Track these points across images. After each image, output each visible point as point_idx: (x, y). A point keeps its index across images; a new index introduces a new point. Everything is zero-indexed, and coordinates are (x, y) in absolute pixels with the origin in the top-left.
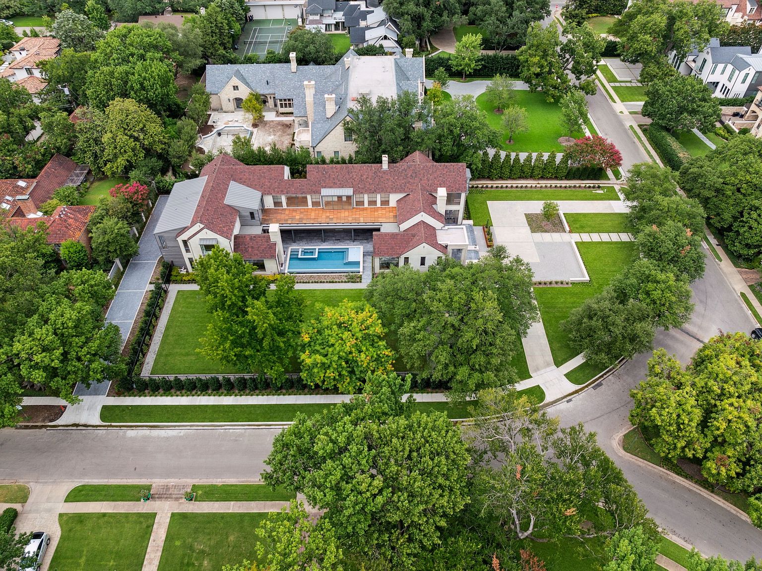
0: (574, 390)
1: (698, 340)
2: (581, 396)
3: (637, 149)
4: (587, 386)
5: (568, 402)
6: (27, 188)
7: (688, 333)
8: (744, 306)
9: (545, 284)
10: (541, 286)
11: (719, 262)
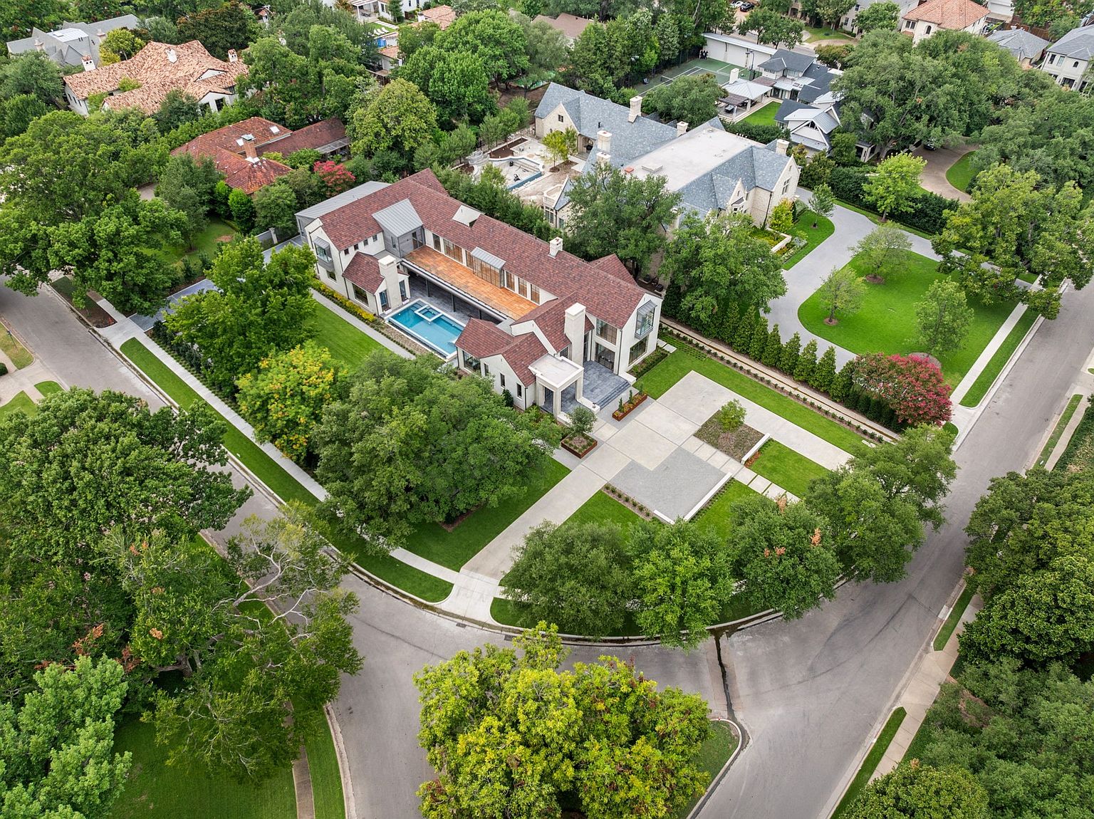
0: (483, 620)
1: (729, 706)
2: (480, 632)
3: (1041, 429)
4: (502, 629)
5: (459, 625)
6: (277, 135)
7: (726, 686)
8: (879, 728)
9: (620, 496)
10: (611, 495)
11: (932, 648)
